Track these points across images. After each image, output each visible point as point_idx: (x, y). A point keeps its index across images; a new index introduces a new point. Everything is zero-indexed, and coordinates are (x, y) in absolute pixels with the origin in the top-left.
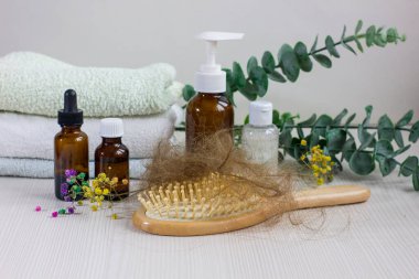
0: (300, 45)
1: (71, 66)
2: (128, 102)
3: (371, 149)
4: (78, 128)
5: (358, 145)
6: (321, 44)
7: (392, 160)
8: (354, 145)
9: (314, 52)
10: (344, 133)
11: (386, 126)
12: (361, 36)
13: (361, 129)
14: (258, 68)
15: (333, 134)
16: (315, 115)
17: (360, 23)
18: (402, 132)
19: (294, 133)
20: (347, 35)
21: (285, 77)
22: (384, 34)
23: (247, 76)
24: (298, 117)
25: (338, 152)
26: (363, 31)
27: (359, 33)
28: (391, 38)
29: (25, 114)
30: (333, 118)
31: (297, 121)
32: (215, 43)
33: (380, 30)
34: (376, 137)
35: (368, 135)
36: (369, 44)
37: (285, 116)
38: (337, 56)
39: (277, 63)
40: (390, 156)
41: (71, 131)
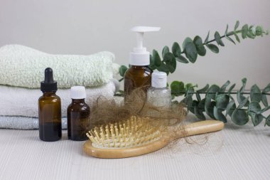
0: (197, 38)
1: (45, 54)
2: (82, 78)
3: (246, 108)
4: (54, 93)
5: (237, 105)
6: (212, 37)
7: (260, 115)
8: (234, 105)
9: (207, 42)
10: (228, 97)
11: (256, 92)
12: (238, 32)
13: (239, 94)
14: (170, 54)
15: (220, 98)
16: (208, 85)
17: (238, 23)
18: (267, 96)
19: (194, 98)
20: (229, 31)
21: (188, 59)
22: (254, 30)
23: (162, 59)
24: (197, 86)
25: (223, 110)
26: (240, 28)
27: (237, 29)
28: (259, 32)
29: (13, 86)
30: (220, 87)
31: (196, 89)
32: (142, 33)
33: (251, 27)
34: (250, 100)
35: (244, 98)
36: (244, 37)
37: (188, 86)
38: (222, 45)
39: (182, 50)
40: (258, 113)
41: (50, 95)
